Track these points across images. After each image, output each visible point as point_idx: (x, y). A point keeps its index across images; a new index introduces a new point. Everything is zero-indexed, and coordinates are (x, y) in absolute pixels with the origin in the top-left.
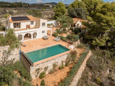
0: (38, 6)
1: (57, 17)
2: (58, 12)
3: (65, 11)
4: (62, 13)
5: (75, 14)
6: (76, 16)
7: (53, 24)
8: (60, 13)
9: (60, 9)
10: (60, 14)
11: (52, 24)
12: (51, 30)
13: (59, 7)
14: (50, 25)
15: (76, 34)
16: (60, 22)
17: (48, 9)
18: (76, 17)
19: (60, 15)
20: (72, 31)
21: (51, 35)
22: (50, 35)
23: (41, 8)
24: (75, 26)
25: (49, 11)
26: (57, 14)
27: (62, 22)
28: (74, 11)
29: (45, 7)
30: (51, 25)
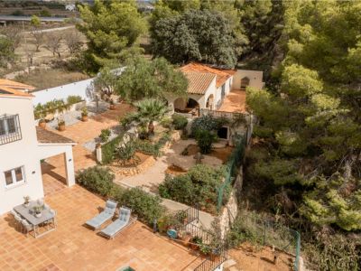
0: (14, 5)
1: (97, 59)
2: (100, 32)
3: (136, 28)
4: (125, 40)
5: (190, 42)
6: (196, 52)
7: (83, 96)
8: (115, 41)
9: (109, 17)
10: (114, 45)
11: (73, 100)
12: (70, 155)
13: (103, 9)
14: (66, 107)
15: (206, 149)
16: (120, 91)
17: (57, 16)
18: (196, 60)
19: (115, 51)
20: (185, 136)
21: (71, 182)
22: (64, 181)
23: (25, 12)
24: (192, 104)
25: (61, 25)
26: (98, 43)
27: (128, 93)
28: (184, 27)
29: (44, 8)
30: (73, 107)
